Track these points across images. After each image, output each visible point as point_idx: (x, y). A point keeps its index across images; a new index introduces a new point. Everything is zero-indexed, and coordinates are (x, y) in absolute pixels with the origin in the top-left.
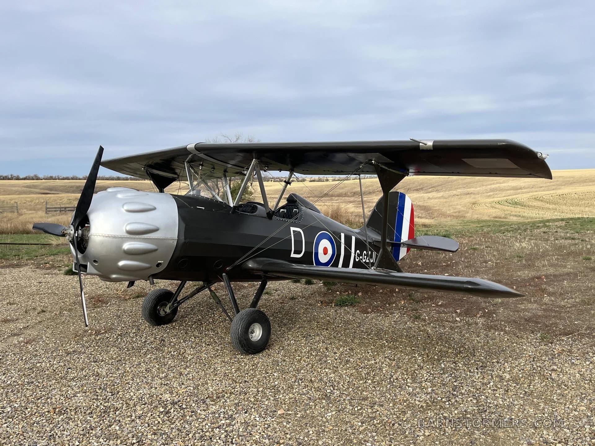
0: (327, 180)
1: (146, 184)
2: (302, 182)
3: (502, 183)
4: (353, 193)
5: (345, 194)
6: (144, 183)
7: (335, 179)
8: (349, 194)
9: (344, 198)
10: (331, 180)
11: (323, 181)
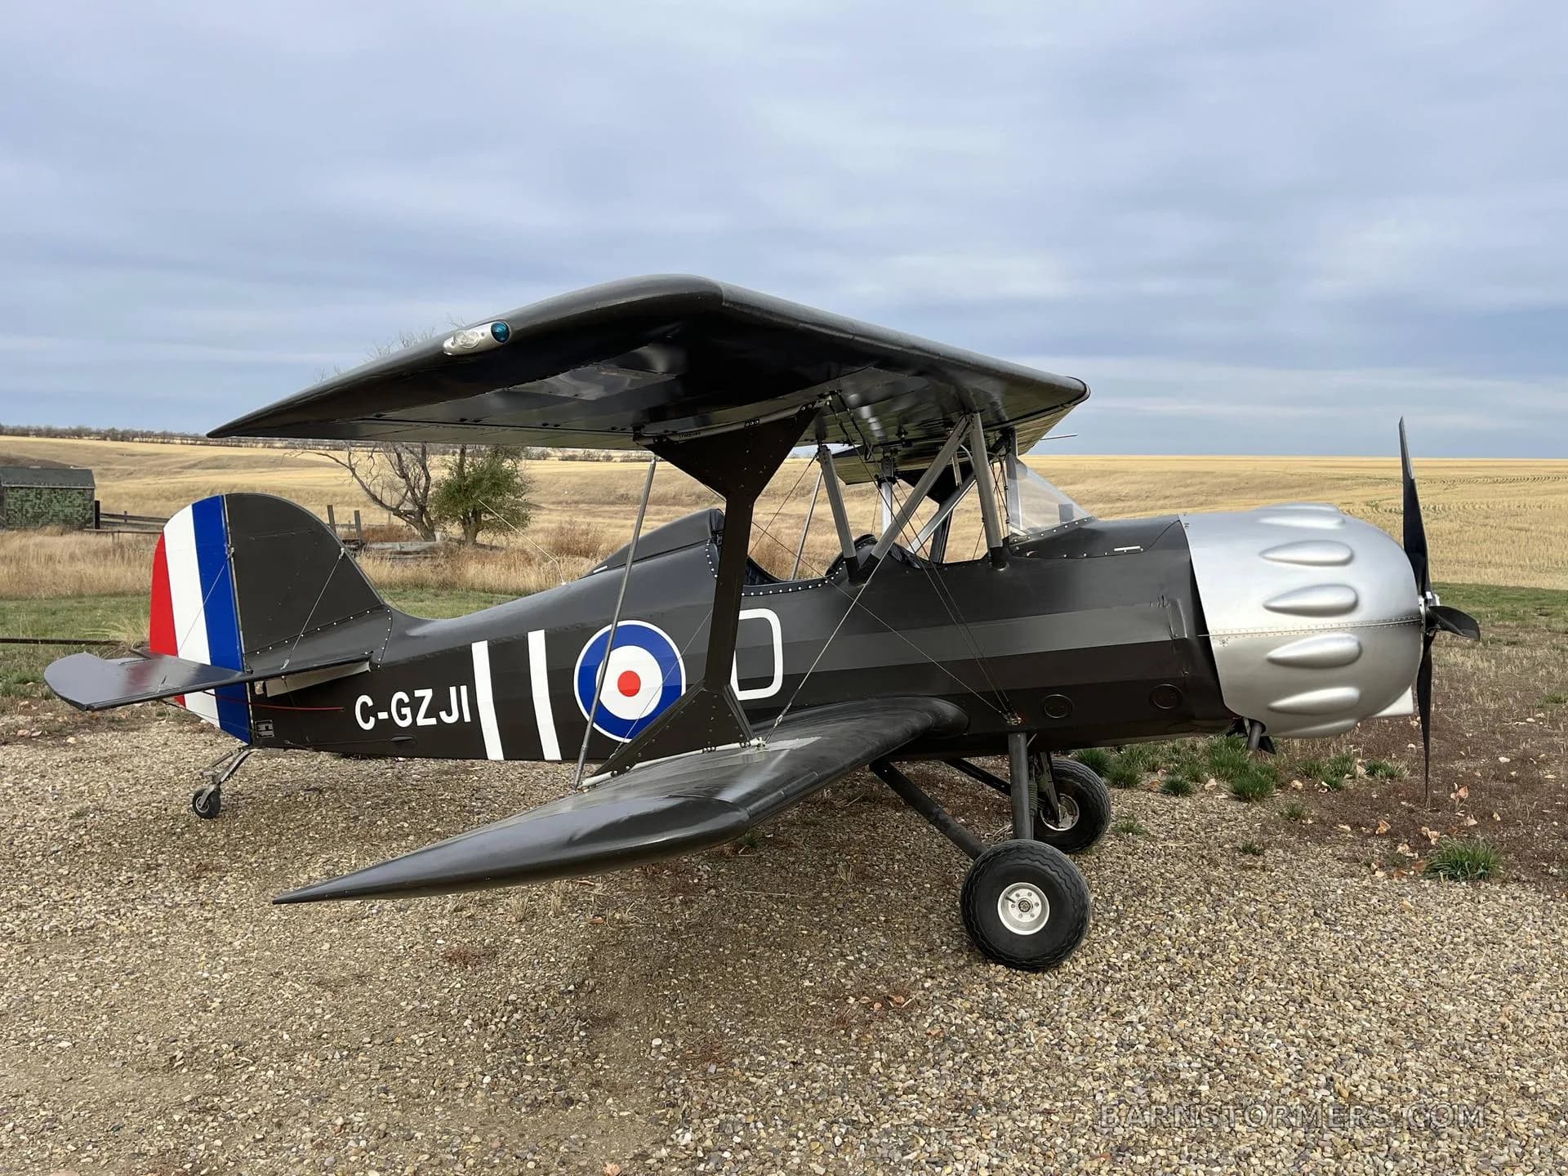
0: (609, 459)
1: (86, 448)
2: (539, 459)
3: (1071, 484)
4: (694, 497)
5: (674, 497)
6: (76, 447)
7: (628, 456)
8: (683, 497)
9: (673, 508)
10: (619, 459)
11: (597, 461)
